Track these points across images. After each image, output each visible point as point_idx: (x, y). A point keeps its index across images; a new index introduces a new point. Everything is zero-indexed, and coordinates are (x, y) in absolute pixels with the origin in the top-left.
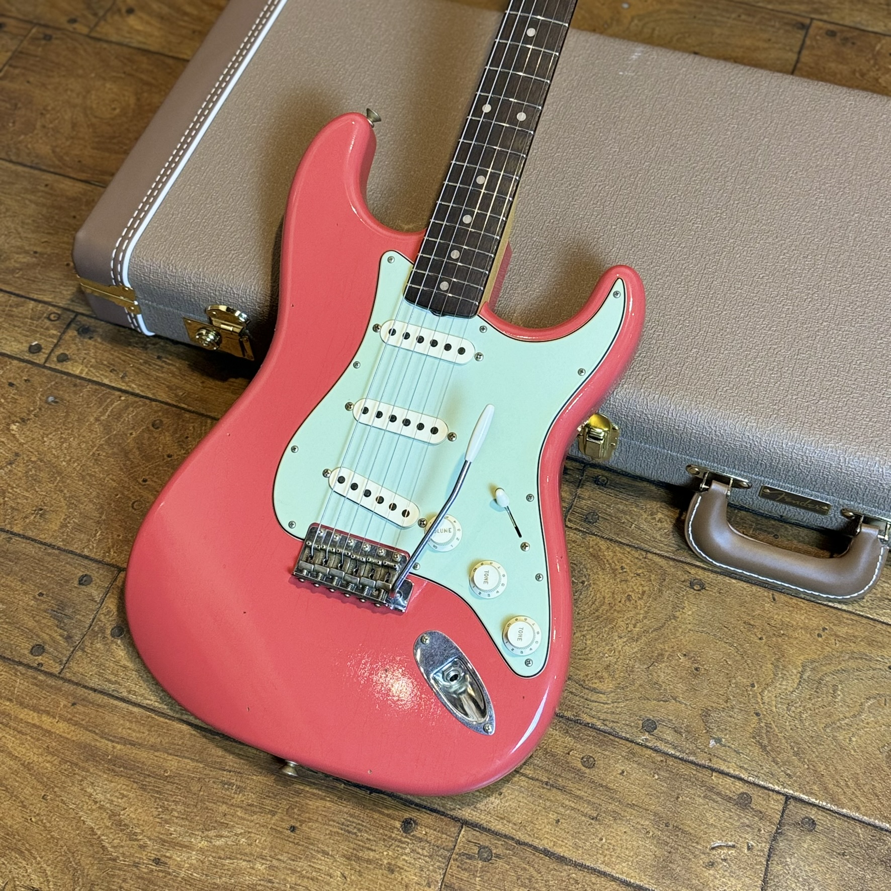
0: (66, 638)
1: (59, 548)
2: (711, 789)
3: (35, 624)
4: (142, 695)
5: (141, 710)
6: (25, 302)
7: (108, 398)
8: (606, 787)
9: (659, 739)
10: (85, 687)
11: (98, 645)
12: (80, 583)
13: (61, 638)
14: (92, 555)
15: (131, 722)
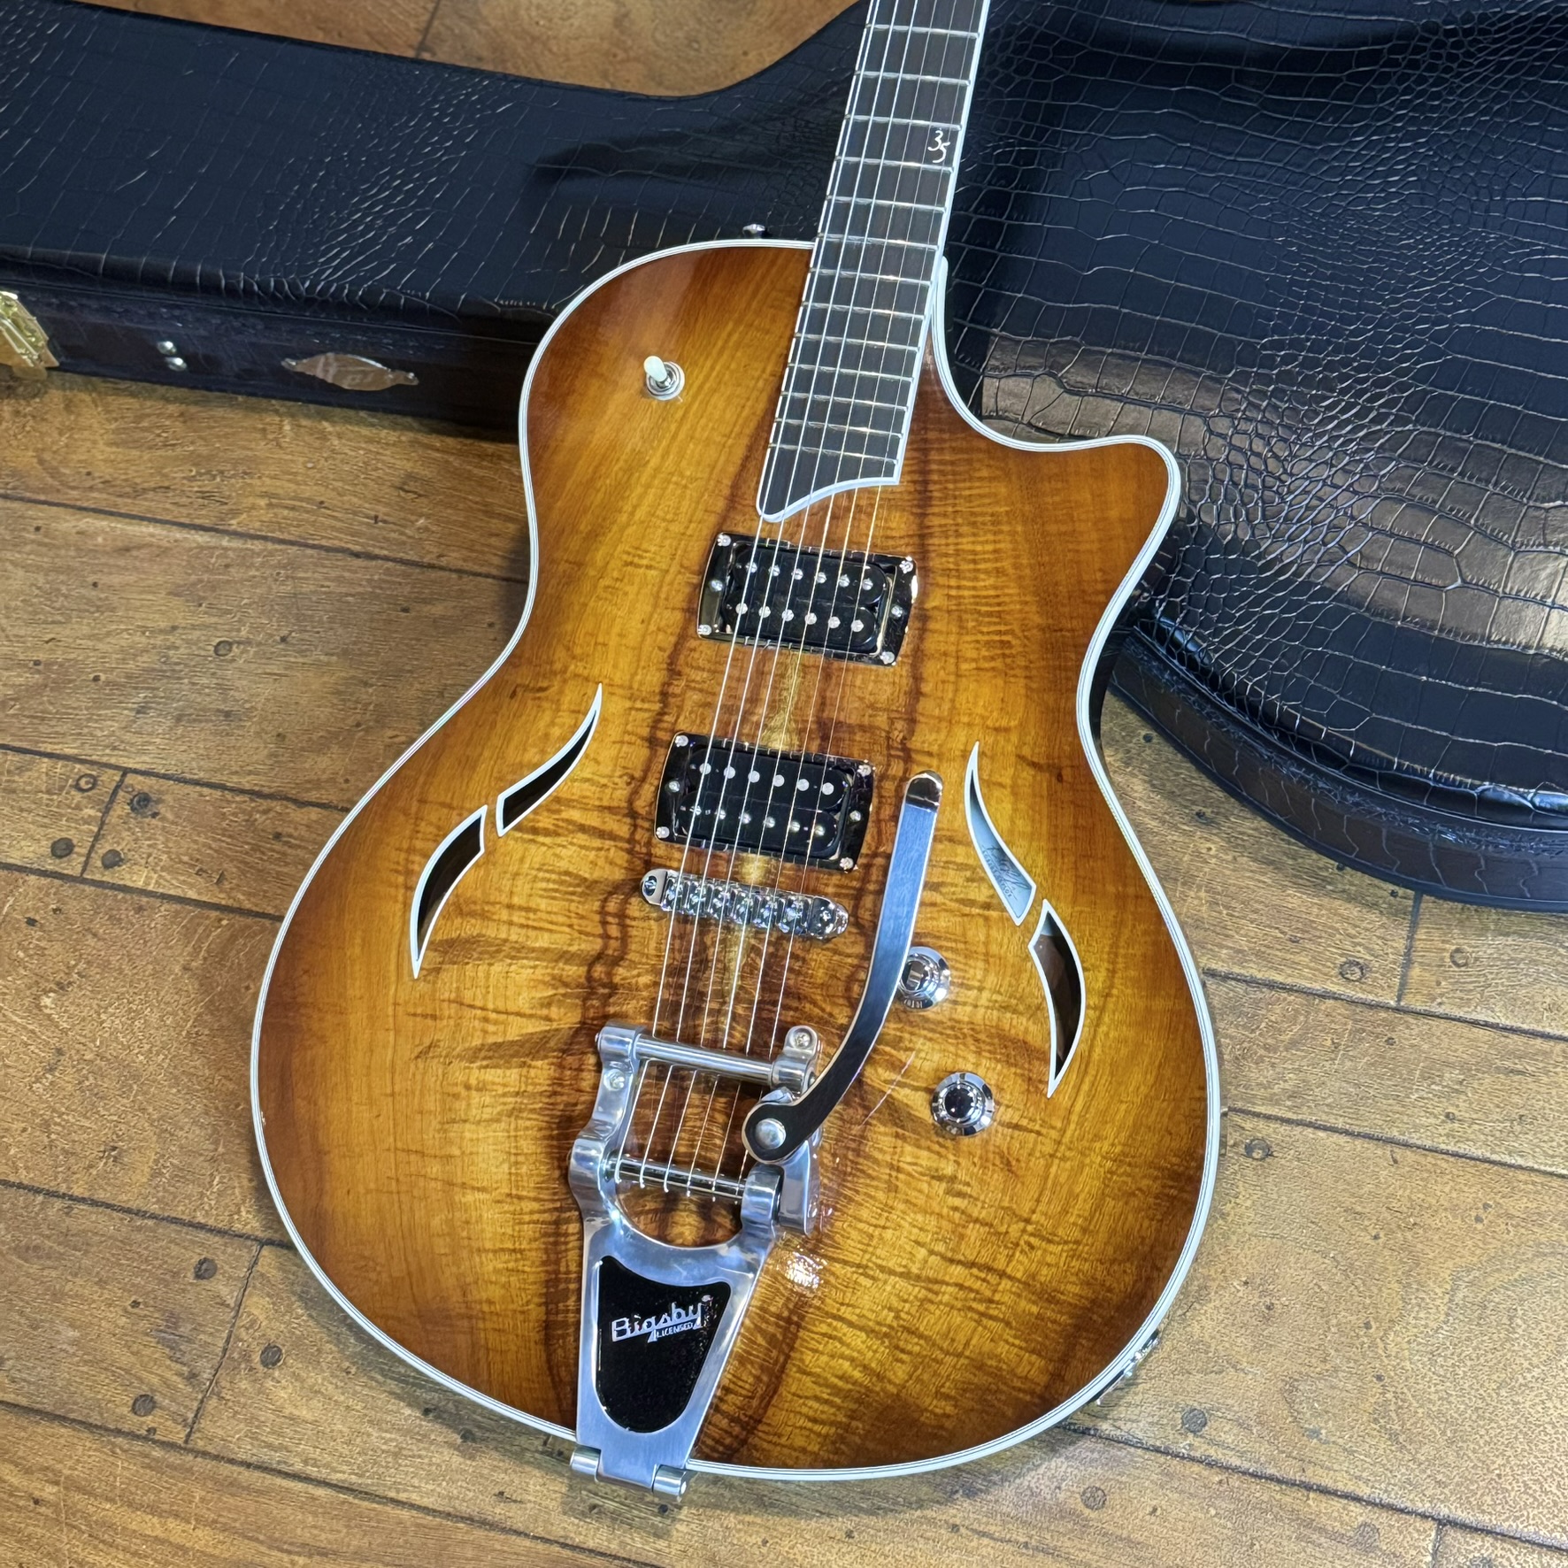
0: (188, 1379)
1: (153, 1217)
2: (1309, 1524)
3: (133, 1359)
4: (327, 1466)
5: (329, 1492)
6: (32, 762)
7: (199, 925)
8: (1128, 1540)
9: (1211, 1442)
10: (232, 1461)
11: (244, 1385)
12: (198, 1276)
13: (178, 1379)
14: (211, 1222)
15: (315, 1514)
